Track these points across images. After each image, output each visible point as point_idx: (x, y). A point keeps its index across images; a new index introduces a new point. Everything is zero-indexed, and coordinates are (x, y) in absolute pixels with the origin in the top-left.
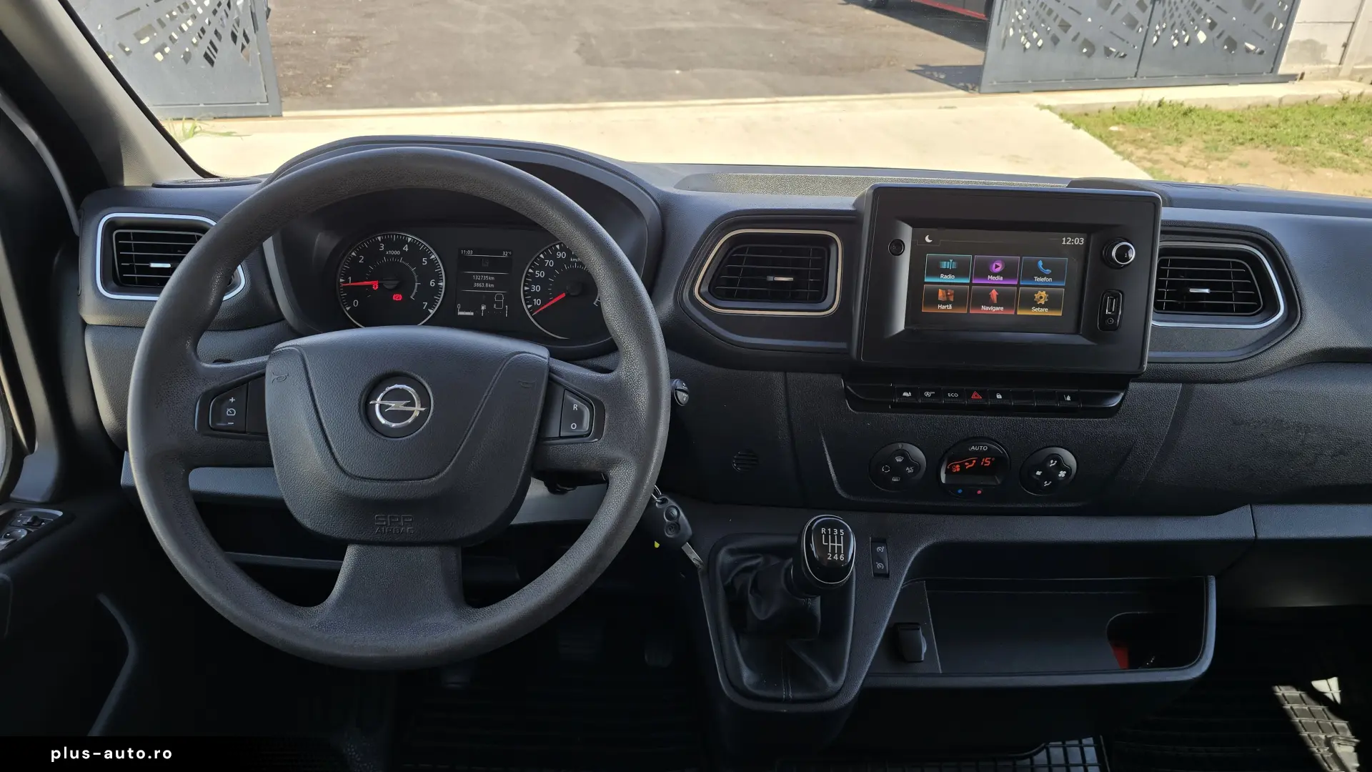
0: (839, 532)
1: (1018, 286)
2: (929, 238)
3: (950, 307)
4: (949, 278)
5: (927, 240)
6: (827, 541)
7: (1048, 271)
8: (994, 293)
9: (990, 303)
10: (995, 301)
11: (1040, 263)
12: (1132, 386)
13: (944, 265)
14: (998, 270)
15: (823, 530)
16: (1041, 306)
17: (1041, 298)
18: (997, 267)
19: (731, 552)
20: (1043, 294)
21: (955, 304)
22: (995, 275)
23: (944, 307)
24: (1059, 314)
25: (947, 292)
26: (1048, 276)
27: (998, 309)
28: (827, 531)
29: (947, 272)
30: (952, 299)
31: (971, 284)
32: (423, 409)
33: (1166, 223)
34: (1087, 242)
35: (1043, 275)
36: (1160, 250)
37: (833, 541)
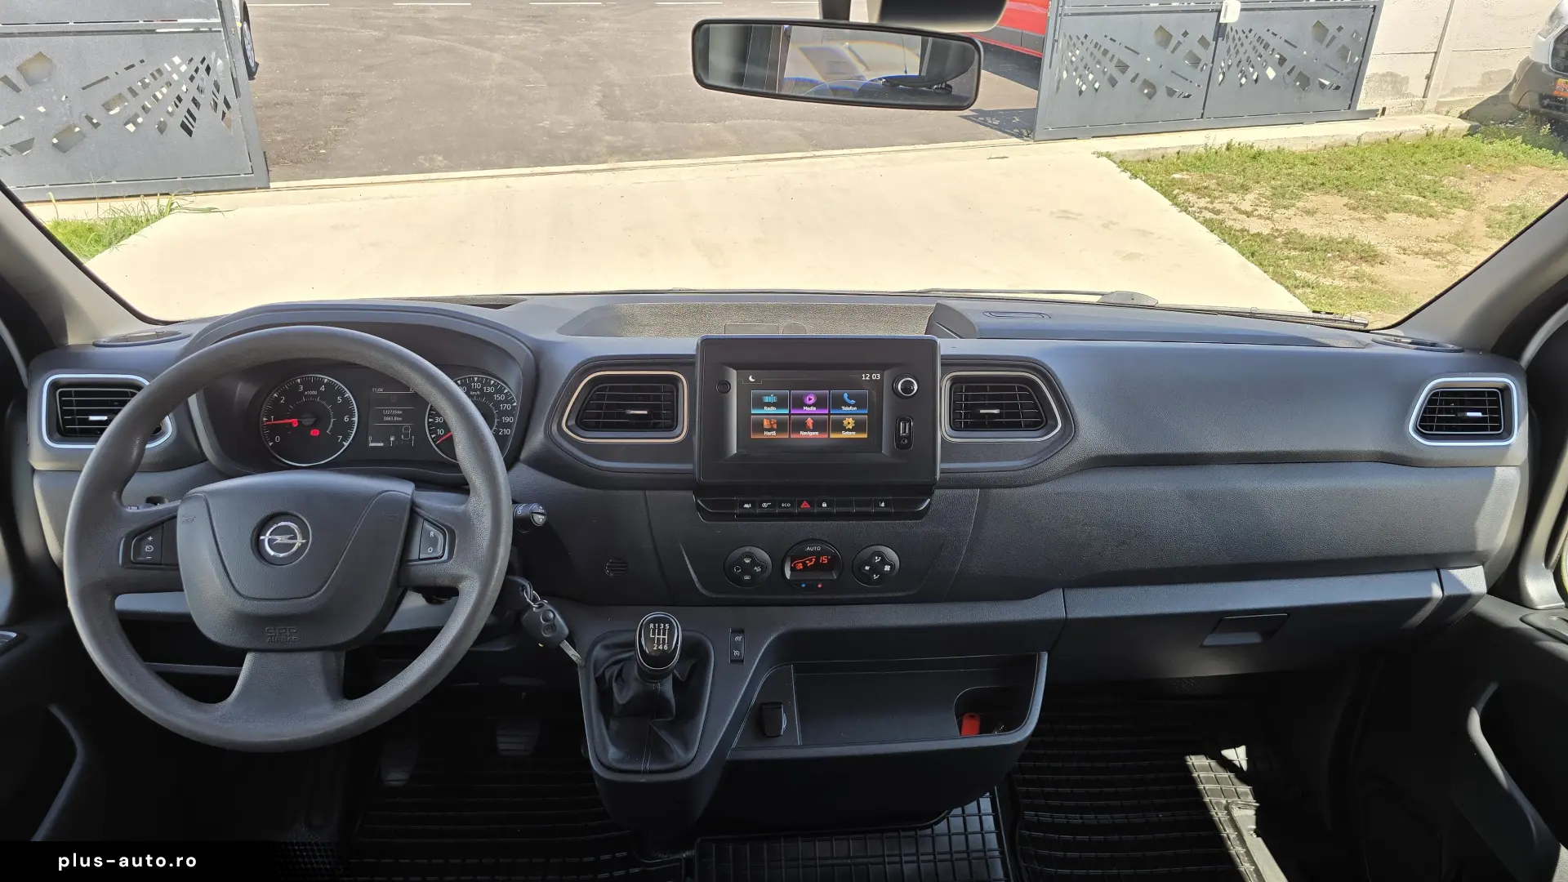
0: (665, 626)
1: (829, 414)
2: (753, 378)
3: (774, 433)
4: (772, 410)
5: (751, 379)
6: (654, 634)
7: (853, 402)
8: (810, 421)
9: (806, 429)
10: (811, 428)
11: (846, 395)
12: (937, 492)
13: (767, 399)
14: (812, 402)
15: (652, 626)
16: (849, 430)
17: (849, 423)
18: (810, 399)
19: (606, 647)
20: (851, 420)
21: (777, 431)
22: (809, 406)
23: (769, 433)
24: (865, 436)
25: (770, 421)
26: (853, 406)
27: (814, 433)
28: (655, 626)
29: (769, 405)
30: (775, 426)
31: (790, 414)
32: (304, 541)
33: (943, 357)
34: (882, 376)
35: (849, 405)
37: (659, 634)
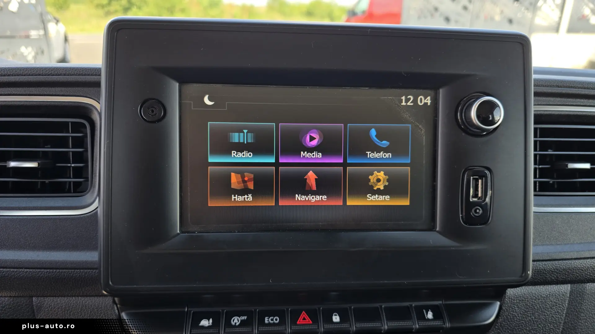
1: (345, 165)
2: (210, 99)
3: (250, 198)
4: (245, 157)
5: (207, 101)
7: (385, 143)
8: (311, 176)
9: (306, 192)
10: (314, 188)
11: (373, 133)
12: (510, 292)
13: (236, 138)
14: (315, 143)
16: (379, 192)
17: (379, 180)
18: (312, 139)
20: (381, 175)
21: (255, 193)
22: (311, 150)
23: (241, 198)
24: (405, 202)
25: (243, 177)
26: (386, 150)
27: (318, 198)
29: (240, 147)
30: (251, 186)
31: (277, 164)
34: (435, 101)
35: (378, 149)
36: (536, 116)
